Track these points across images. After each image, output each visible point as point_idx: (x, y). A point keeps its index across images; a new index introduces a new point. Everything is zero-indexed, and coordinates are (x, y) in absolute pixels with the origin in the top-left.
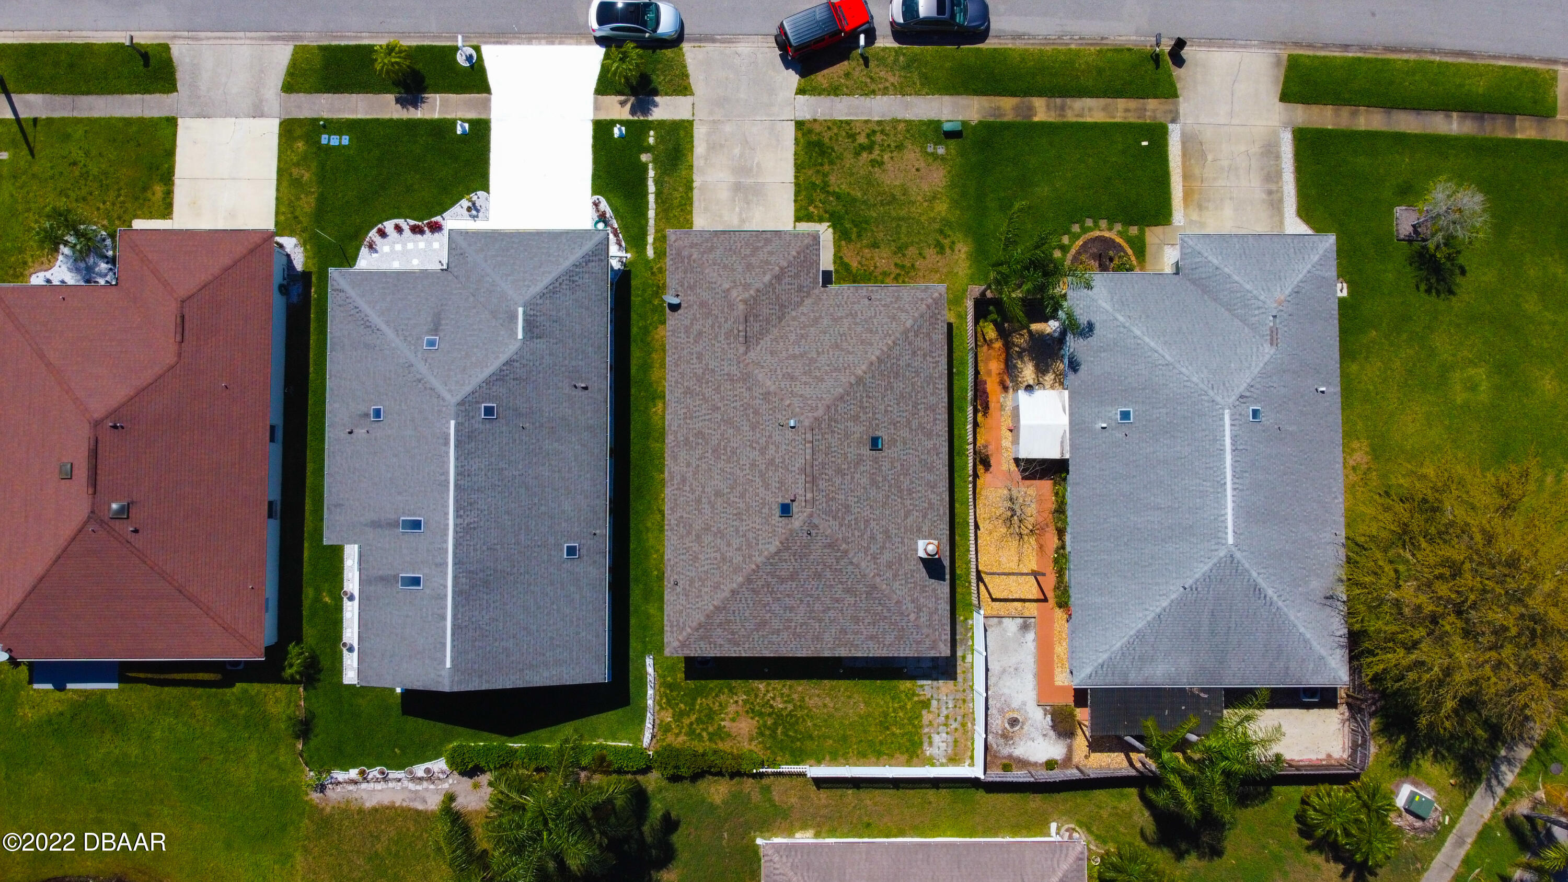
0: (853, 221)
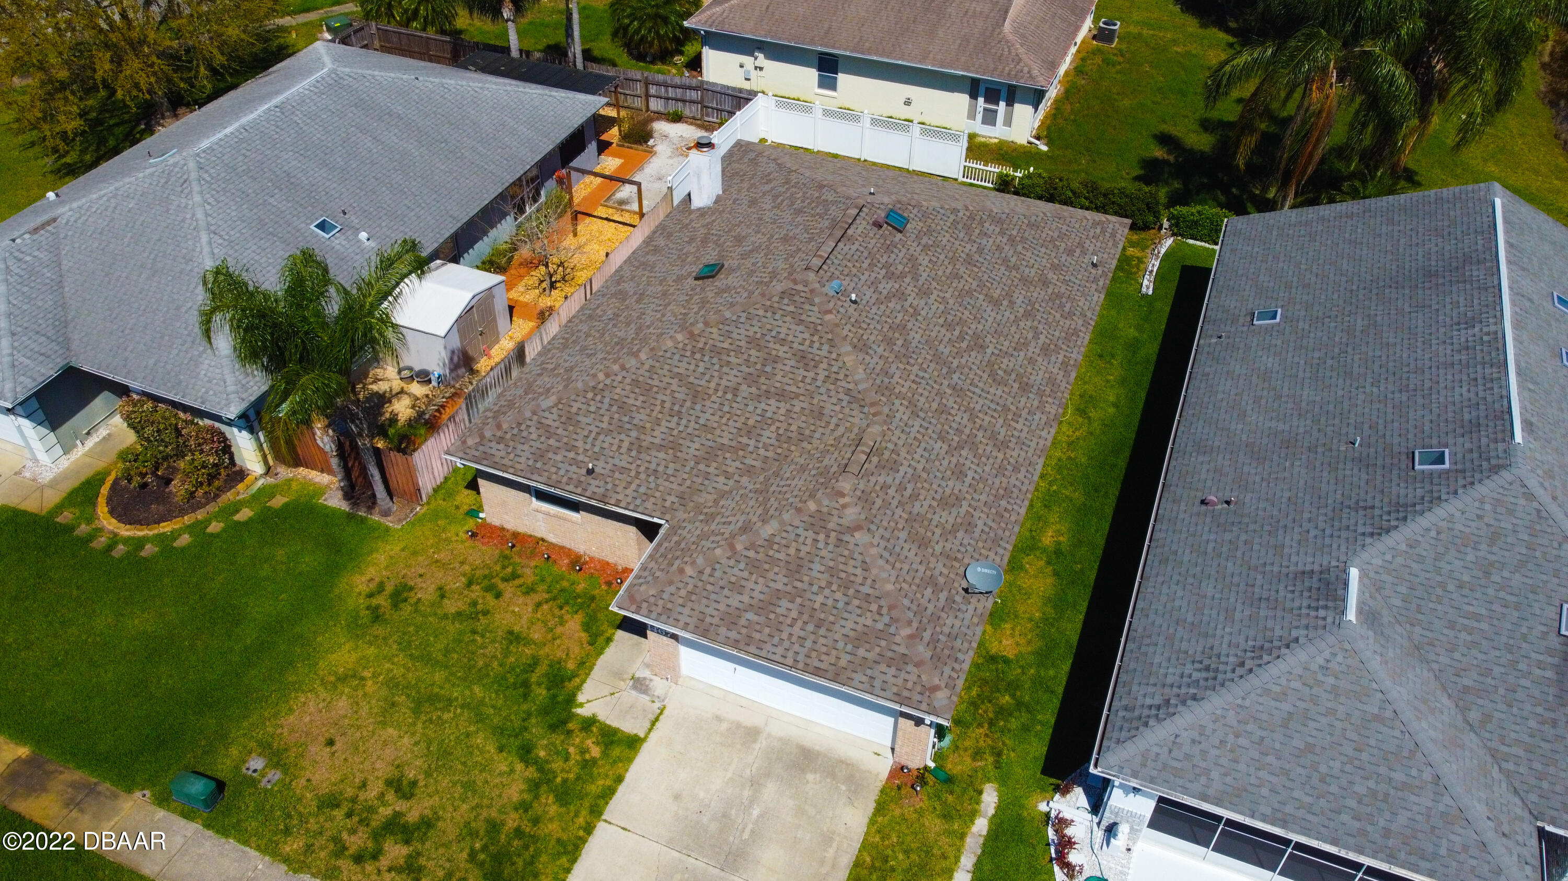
0: (526, 695)
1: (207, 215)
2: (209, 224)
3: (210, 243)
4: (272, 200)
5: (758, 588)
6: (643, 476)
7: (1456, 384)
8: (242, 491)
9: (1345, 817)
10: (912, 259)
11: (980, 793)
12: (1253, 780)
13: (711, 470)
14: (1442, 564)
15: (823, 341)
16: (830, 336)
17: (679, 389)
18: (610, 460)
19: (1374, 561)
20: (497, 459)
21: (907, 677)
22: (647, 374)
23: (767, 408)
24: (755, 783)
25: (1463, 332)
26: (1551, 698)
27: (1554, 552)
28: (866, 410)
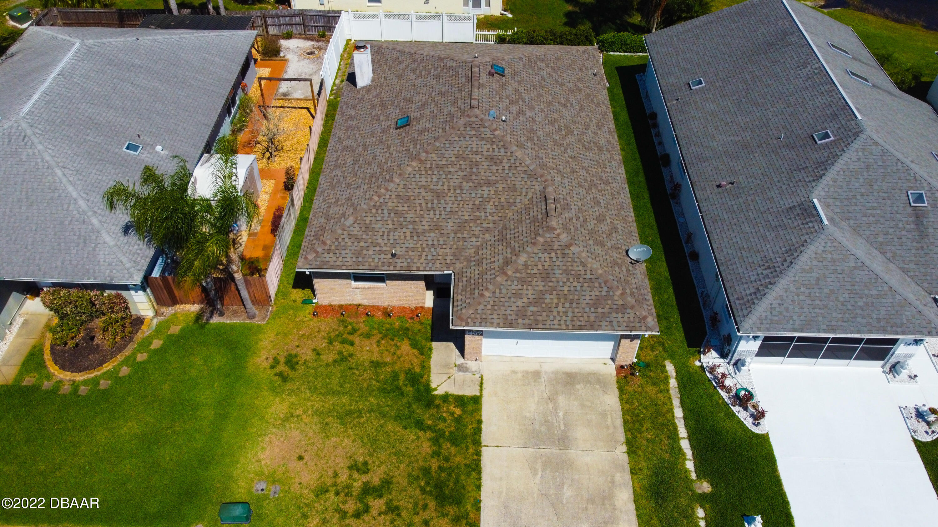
0: (402, 394)
1: (53, 157)
2: (58, 163)
3: (64, 175)
4: (89, 138)
5: (530, 292)
6: (427, 250)
7: (815, 97)
8: (145, 331)
9: (859, 319)
10: (516, 91)
11: (665, 366)
12: (813, 315)
13: (465, 236)
14: (851, 187)
15: (500, 147)
16: (502, 143)
17: (426, 194)
18: (402, 245)
19: (821, 193)
20: (332, 263)
21: (629, 316)
22: (404, 190)
23: (482, 192)
24: (552, 399)
25: (803, 70)
26: (917, 237)
27: (895, 168)
28: (539, 180)
